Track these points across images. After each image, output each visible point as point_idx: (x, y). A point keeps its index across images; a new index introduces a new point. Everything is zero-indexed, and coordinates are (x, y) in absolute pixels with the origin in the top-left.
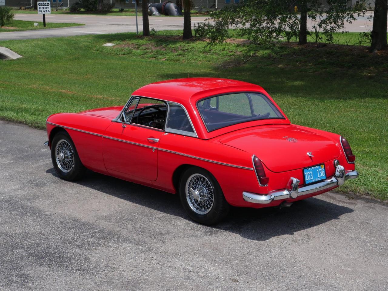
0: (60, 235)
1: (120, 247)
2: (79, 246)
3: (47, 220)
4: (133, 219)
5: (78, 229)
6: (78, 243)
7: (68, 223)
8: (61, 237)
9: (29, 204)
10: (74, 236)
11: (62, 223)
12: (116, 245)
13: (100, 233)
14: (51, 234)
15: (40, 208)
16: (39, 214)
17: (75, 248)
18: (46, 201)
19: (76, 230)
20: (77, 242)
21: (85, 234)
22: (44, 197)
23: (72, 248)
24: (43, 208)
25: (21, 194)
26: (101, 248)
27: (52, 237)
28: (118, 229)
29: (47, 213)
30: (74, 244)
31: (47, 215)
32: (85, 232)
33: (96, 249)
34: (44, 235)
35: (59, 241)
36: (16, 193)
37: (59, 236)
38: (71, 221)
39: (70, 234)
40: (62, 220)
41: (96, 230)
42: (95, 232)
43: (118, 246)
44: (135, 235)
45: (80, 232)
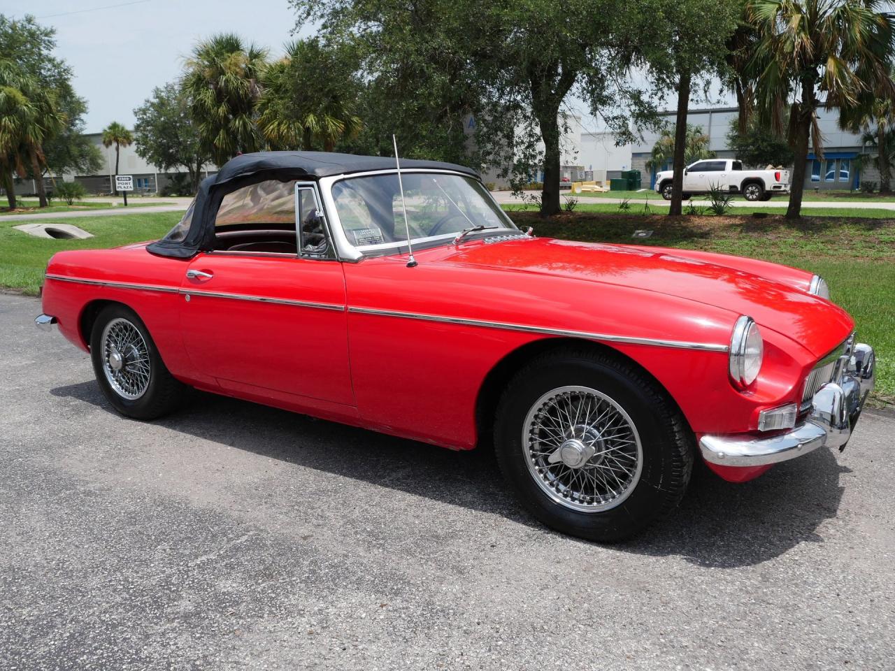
0: (122, 575)
1: (332, 610)
2: (186, 617)
3: (87, 513)
4: (336, 492)
5: (182, 541)
6: (186, 605)
7: (149, 519)
8: (126, 580)
9: (44, 460)
10: (168, 571)
11: (132, 519)
12: (314, 604)
13: (251, 552)
14: (96, 568)
15: (74, 471)
16: (68, 492)
17: (173, 630)
18: (94, 449)
19: (175, 544)
20: (181, 597)
21: (204, 558)
22: (91, 438)
23: (163, 634)
24: (83, 472)
25: (32, 433)
26: (265, 623)
27: (94, 582)
28: (304, 531)
29: (91, 487)
30: (169, 610)
31: (88, 493)
32: (205, 552)
33: (249, 629)
34: (68, 574)
35: (119, 599)
36: (21, 432)
37: (118, 574)
38: (159, 509)
39: (158, 565)
40: (132, 508)
41: (238, 537)
42: (237, 549)
43: (322, 605)
44: (361, 551)
45: (187, 552)
